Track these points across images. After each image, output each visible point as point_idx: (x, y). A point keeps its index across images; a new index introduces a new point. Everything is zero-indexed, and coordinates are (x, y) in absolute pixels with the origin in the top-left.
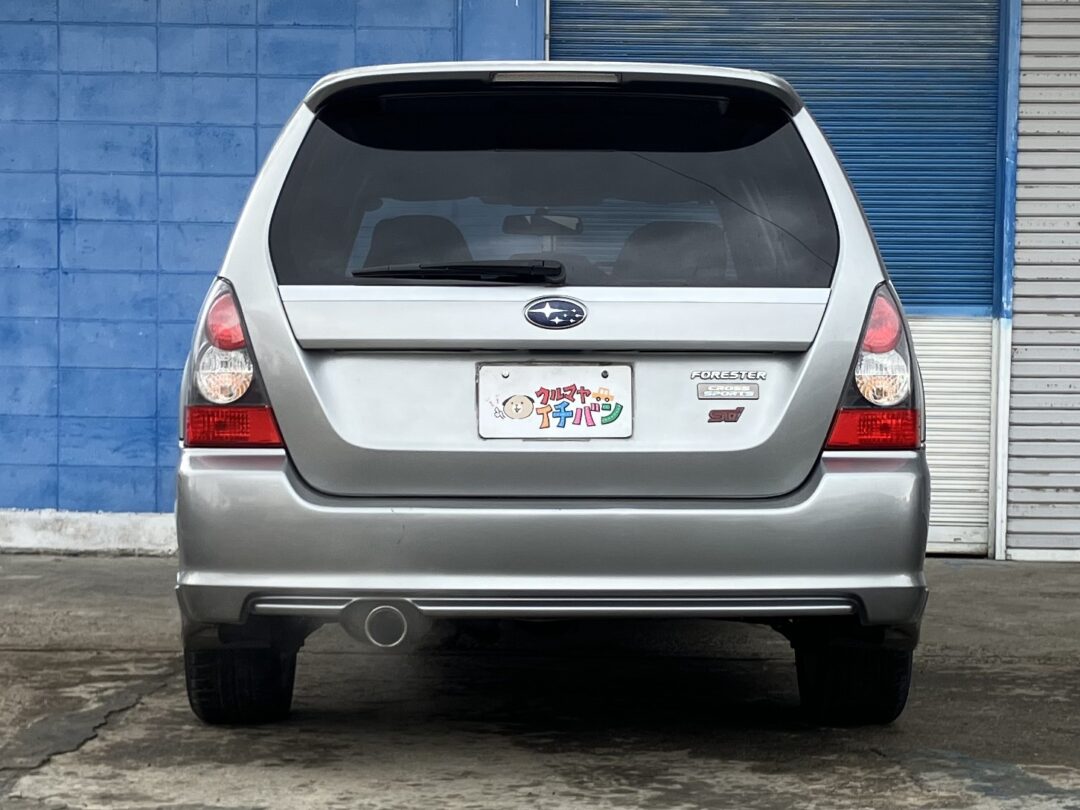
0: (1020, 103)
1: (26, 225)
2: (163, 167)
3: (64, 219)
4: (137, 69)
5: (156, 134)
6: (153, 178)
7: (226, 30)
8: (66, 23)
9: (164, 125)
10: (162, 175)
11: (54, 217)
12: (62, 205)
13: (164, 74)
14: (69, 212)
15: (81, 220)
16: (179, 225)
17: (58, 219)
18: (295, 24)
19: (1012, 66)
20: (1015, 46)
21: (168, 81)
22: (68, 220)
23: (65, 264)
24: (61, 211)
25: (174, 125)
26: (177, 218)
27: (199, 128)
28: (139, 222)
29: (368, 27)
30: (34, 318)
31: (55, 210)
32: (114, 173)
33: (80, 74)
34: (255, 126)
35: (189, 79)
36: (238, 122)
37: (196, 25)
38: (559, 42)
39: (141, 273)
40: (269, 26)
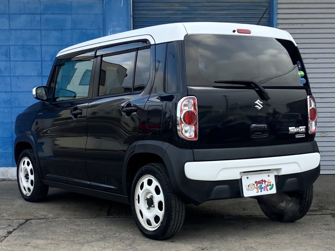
2: (12, 59)
4: (3, 28)
5: (10, 48)
6: (9, 62)
7: (31, 15)
9: (12, 45)
10: (12, 61)
13: (11, 29)
16: (18, 77)
18: (52, 13)
21: (13, 31)
25: (15, 45)
26: (17, 75)
27: (23, 46)
28: (5, 76)
29: (76, 14)
34: (41, 46)
35: (19, 31)
36: (35, 44)
37: (21, 14)
38: (136, 18)
39: (6, 92)
40: (44, 14)
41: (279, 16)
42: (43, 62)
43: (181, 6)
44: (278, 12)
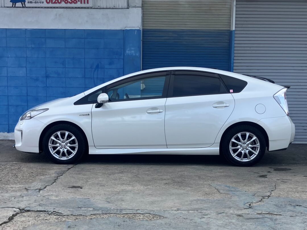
0: (234, 53)
1: (40, 78)
2: (67, 66)
3: (47, 77)
4: (61, 47)
5: (65, 60)
6: (65, 68)
7: (78, 39)
8: (47, 38)
9: (66, 58)
10: (66, 68)
11: (45, 76)
12: (47, 74)
13: (67, 48)
14: (48, 75)
15: (51, 77)
16: (70, 78)
17: (46, 77)
18: (92, 38)
19: (233, 46)
20: (233, 42)
22: (48, 77)
23: (48, 86)
24: (47, 75)
25: (68, 58)
26: (69, 76)
27: (73, 59)
28: (62, 77)
29: (107, 38)
30: (42, 96)
31: (45, 75)
32: (57, 67)
33: (49, 48)
34: (84, 58)
35: (71, 49)
36: (81, 57)
37: (73, 38)
38: (144, 41)
39: (62, 87)
40: (87, 38)
41: (236, 42)
42: (86, 69)
43: (173, 34)
44: (235, 40)
